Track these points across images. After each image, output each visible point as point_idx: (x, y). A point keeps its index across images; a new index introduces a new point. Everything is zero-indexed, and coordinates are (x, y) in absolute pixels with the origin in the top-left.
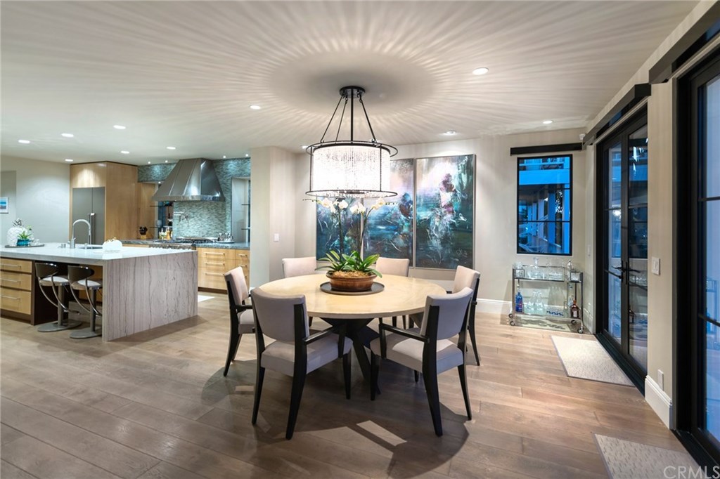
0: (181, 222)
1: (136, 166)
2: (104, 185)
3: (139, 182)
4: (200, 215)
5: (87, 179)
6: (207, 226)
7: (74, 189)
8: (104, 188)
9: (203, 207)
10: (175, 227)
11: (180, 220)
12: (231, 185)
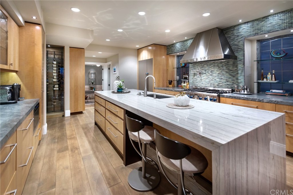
0: (195, 77)
1: (166, 46)
2: (152, 57)
3: (167, 55)
4: (211, 72)
5: (145, 55)
6: (218, 80)
7: (139, 61)
8: (153, 58)
9: (214, 66)
10: (191, 81)
11: (194, 76)
12: (244, 45)
